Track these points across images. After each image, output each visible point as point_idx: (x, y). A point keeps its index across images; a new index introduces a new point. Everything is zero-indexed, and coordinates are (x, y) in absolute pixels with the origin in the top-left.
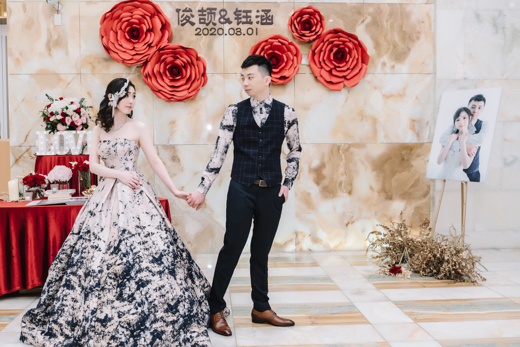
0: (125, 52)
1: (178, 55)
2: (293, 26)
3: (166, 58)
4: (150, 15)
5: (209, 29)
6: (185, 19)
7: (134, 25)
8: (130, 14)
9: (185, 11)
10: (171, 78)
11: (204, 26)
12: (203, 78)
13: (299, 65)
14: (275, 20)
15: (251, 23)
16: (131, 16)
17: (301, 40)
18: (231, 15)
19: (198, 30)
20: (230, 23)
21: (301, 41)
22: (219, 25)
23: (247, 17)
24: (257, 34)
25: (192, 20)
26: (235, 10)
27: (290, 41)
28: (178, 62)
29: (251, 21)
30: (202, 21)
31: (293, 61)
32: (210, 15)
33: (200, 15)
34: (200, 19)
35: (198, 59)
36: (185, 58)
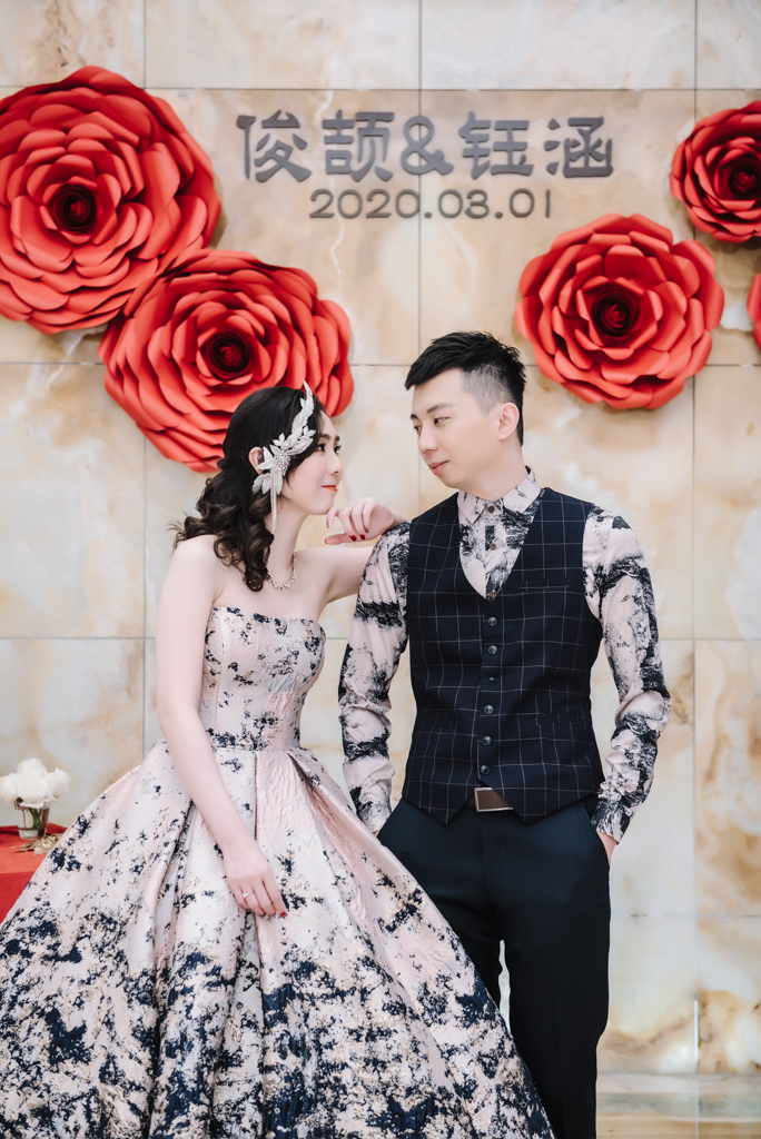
0: (38, 280)
1: (242, 296)
2: (688, 181)
3: (194, 307)
4: (135, 138)
5: (364, 194)
6: (270, 155)
7: (76, 179)
8: (58, 135)
9: (274, 122)
10: (214, 382)
11: (345, 182)
12: (335, 382)
13: (715, 335)
14: (624, 159)
15: (524, 169)
16: (65, 144)
17: (721, 234)
18: (448, 140)
19: (323, 199)
20: (445, 169)
21: (721, 241)
22: (402, 180)
23: (510, 147)
24: (548, 215)
25: (299, 158)
26: (463, 121)
27: (676, 241)
28: (242, 320)
29: (528, 162)
30: (337, 163)
31: (687, 316)
32: (367, 141)
33: (328, 140)
34: (330, 156)
35: (318, 309)
36: (270, 307)
